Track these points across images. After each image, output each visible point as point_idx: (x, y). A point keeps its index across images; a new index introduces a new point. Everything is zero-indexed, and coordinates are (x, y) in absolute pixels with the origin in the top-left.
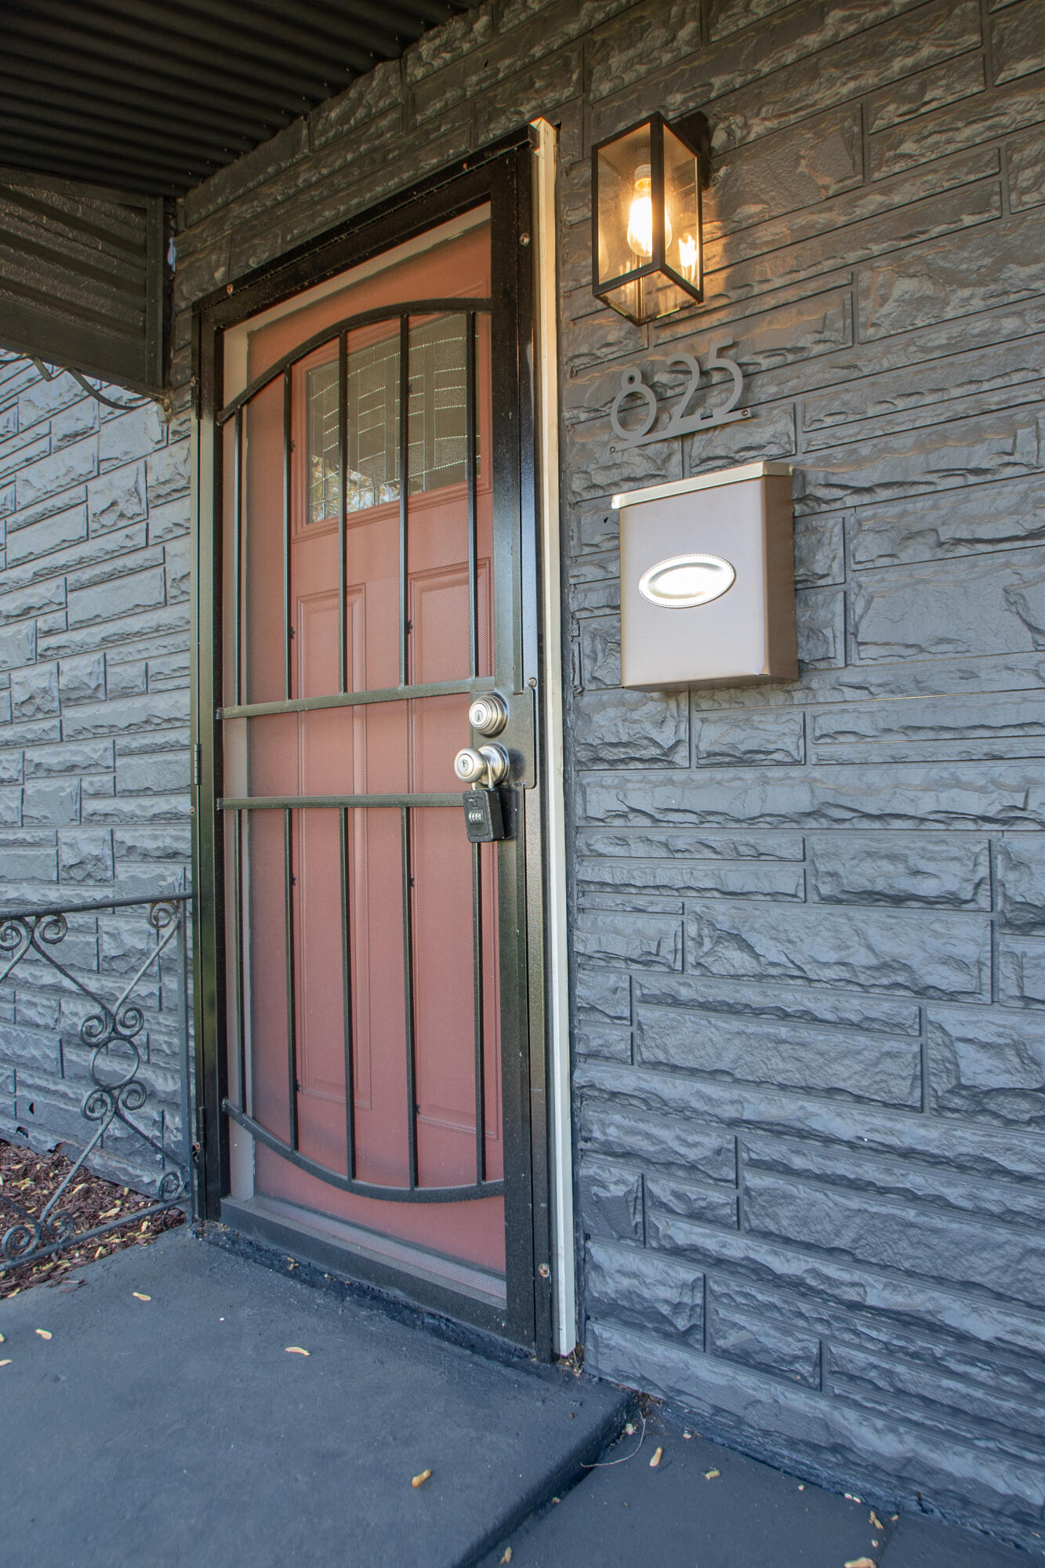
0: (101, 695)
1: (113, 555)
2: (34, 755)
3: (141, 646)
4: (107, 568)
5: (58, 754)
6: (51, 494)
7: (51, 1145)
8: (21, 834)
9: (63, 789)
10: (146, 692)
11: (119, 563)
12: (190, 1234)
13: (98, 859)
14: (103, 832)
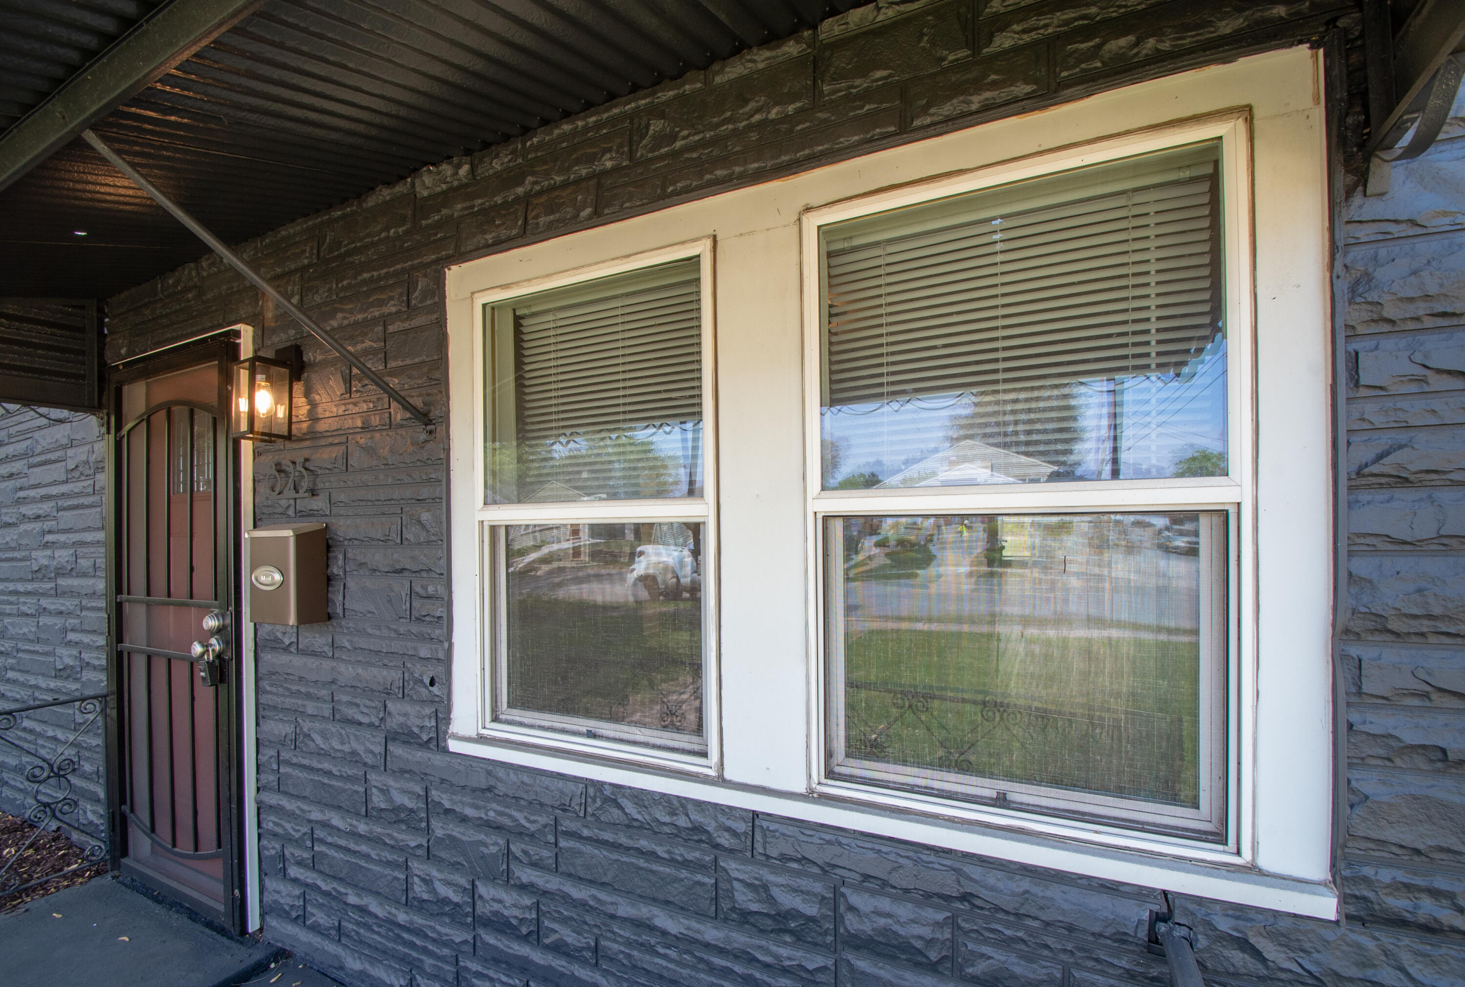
0: (74, 573)
1: (79, 495)
2: (44, 602)
3: (92, 550)
4: (75, 502)
5: (54, 604)
6: (49, 451)
7: (54, 828)
8: (37, 648)
9: (56, 624)
10: (94, 576)
11: (82, 501)
12: (110, 878)
13: (72, 667)
14: (75, 652)
